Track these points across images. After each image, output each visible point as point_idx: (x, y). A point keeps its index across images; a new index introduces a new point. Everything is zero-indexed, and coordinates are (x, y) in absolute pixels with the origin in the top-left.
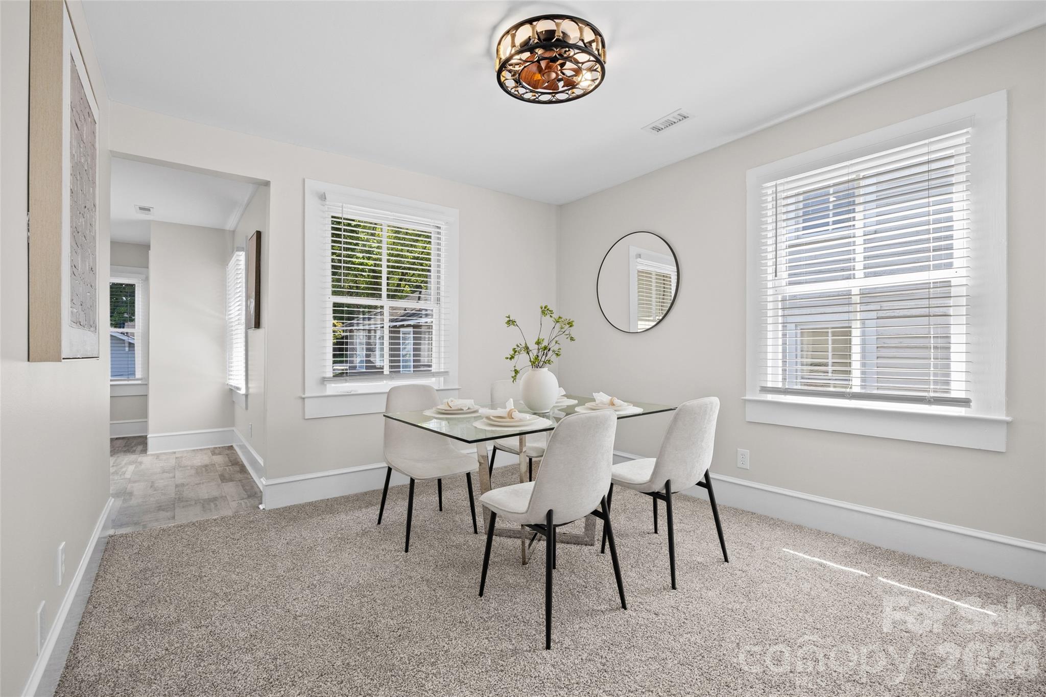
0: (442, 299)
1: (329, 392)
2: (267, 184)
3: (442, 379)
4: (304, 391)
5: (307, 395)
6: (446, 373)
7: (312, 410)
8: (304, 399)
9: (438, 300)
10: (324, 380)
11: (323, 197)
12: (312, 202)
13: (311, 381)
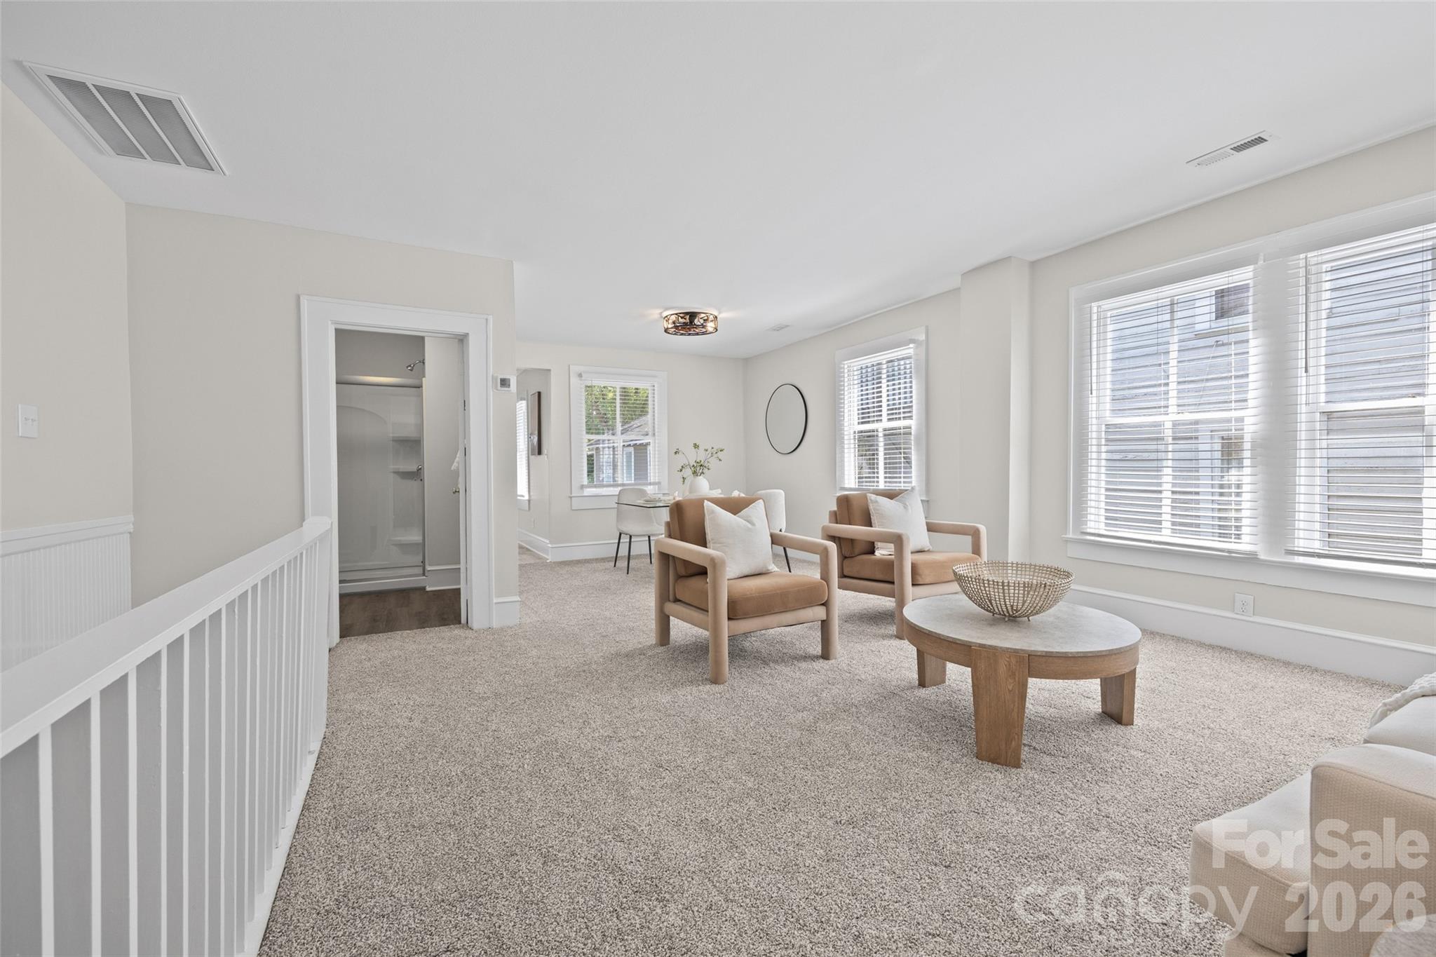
0: (656, 434)
1: (585, 494)
2: (550, 370)
3: (657, 486)
4: (571, 494)
5: (573, 495)
6: (659, 483)
7: (576, 504)
8: (571, 497)
9: (654, 434)
10: (582, 487)
11: (580, 375)
12: (574, 380)
13: (575, 485)
